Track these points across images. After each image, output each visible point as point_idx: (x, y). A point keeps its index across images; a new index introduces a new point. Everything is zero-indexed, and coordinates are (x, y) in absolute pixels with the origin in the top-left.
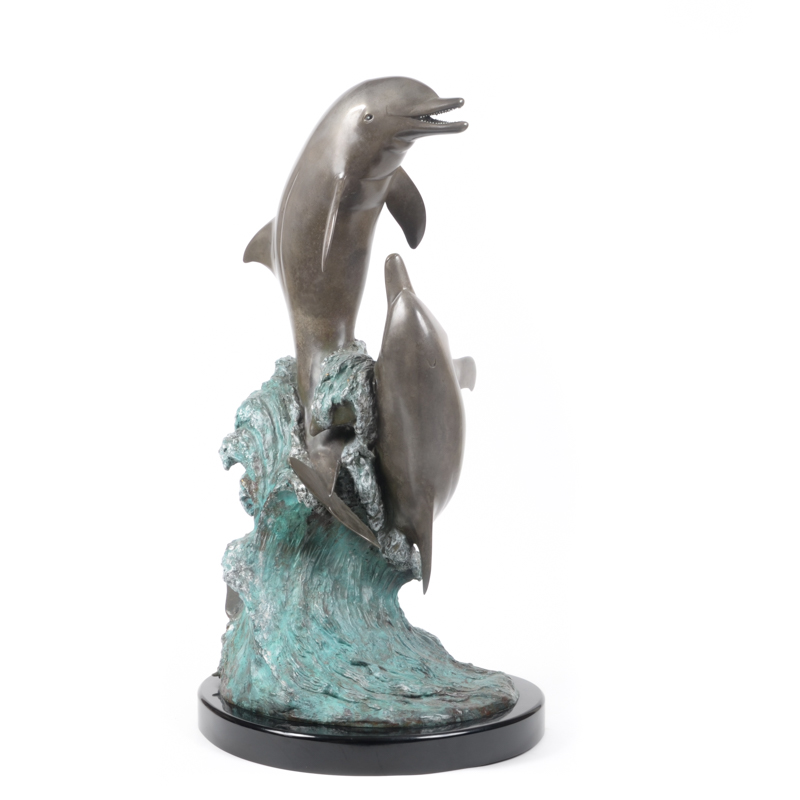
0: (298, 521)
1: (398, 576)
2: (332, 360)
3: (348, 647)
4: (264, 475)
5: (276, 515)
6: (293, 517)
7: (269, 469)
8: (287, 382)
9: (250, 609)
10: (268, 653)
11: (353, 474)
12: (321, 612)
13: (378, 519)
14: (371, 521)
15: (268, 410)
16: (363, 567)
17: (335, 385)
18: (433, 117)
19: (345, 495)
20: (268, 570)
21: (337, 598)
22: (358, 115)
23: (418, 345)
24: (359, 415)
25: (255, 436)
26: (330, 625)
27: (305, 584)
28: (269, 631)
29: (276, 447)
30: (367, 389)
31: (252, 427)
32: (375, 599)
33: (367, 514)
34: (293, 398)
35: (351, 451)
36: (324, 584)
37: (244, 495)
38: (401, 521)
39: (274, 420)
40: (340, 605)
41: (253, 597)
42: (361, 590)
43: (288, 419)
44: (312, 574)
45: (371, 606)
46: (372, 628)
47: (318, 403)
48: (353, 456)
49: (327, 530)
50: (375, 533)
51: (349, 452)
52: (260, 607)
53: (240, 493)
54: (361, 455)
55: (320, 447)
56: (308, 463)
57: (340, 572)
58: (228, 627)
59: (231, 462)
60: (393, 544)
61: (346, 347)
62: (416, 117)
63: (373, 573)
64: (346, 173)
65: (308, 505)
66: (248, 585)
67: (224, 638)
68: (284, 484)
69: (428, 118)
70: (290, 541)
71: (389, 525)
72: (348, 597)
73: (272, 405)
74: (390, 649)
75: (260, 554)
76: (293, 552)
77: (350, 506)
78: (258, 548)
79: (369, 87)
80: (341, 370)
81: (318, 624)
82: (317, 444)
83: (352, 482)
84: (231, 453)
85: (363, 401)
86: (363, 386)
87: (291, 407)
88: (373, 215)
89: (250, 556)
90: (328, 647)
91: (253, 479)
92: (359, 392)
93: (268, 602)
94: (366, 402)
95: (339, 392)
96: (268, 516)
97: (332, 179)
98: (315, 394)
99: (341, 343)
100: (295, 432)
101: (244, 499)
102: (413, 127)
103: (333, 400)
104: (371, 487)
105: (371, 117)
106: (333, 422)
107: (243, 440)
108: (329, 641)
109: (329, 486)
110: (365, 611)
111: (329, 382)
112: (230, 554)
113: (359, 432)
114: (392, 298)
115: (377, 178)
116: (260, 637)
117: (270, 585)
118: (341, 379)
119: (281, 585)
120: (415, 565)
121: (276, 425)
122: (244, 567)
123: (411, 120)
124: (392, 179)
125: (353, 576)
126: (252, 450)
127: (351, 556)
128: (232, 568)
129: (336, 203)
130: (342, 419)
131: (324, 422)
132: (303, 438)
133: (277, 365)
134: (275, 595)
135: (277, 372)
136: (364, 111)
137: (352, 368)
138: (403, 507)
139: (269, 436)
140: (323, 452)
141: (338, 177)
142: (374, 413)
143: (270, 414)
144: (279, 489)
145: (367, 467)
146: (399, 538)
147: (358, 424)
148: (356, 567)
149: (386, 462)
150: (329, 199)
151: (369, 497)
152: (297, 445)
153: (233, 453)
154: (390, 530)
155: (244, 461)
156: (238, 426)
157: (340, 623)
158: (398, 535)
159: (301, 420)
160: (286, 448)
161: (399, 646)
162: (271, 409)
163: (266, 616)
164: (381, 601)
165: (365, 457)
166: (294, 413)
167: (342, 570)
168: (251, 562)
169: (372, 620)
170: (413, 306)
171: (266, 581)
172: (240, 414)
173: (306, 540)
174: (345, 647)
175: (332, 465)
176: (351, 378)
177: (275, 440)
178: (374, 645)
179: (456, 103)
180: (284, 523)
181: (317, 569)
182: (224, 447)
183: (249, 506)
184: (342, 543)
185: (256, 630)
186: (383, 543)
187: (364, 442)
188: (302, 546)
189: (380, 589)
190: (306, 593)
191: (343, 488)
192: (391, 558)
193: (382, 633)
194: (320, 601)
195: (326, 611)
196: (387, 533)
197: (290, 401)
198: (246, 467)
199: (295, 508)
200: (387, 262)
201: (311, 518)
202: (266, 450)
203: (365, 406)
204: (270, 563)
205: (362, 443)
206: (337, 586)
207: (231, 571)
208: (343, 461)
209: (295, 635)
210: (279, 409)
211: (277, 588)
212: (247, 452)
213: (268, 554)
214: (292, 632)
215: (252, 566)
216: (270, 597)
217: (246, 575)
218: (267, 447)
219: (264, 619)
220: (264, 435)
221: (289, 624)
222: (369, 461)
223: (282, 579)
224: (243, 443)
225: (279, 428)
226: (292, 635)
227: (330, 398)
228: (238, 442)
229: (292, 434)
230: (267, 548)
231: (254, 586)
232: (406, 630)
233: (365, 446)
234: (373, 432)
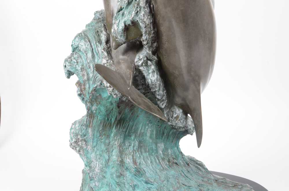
0: (112, 107)
1: (179, 133)
3: (151, 186)
4: (88, 79)
5: (97, 104)
6: (108, 105)
7: (91, 75)
8: (100, 22)
9: (86, 166)
11: (144, 72)
12: (132, 164)
13: (163, 100)
14: (159, 102)
15: (88, 39)
16: (157, 131)
17: (125, 13)
19: (140, 87)
20: (95, 139)
21: (141, 153)
24: (143, 30)
25: (82, 55)
26: (139, 172)
27: (120, 146)
28: (99, 181)
29: (94, 60)
30: (147, 10)
31: (80, 50)
32: (166, 149)
33: (156, 98)
34: (103, 29)
35: (141, 57)
36: (132, 145)
37: (79, 93)
38: (178, 100)
39: (92, 44)
40: (144, 157)
41: (87, 158)
42: (156, 145)
43: (100, 42)
44: (124, 139)
45: (163, 154)
46: (166, 169)
47: (116, 26)
48: (142, 61)
49: (131, 110)
50: (161, 109)
51: (140, 58)
52: (92, 165)
53: (77, 91)
54: (148, 59)
55: (121, 57)
56: (113, 68)
57: (142, 136)
59: (70, 74)
60: (175, 116)
63: (163, 133)
65: (115, 96)
66: (83, 150)
68: (99, 84)
70: (108, 119)
72: (149, 151)
73: (91, 35)
74: (178, 183)
75: (90, 130)
76: (110, 126)
77: (144, 94)
78: (87, 126)
80: (129, 3)
81: (130, 172)
83: (144, 78)
84: (69, 68)
85: (145, 20)
86: (144, 8)
87: (102, 35)
89: (83, 131)
90: (138, 187)
91: (82, 82)
92: (143, 13)
93: (97, 161)
94: (148, 20)
95: (128, 17)
96: (92, 105)
98: (114, 22)
100: (104, 49)
101: (80, 95)
103: (125, 23)
104: (157, 80)
106: (127, 38)
107: (75, 58)
108: (139, 183)
109: (128, 82)
110: (160, 158)
111: (121, 13)
112: (72, 131)
113: (145, 43)
116: (94, 184)
117: (97, 150)
118: (129, 8)
119: (105, 149)
120: (189, 127)
121: (93, 47)
122: (80, 139)
125: (151, 137)
126: (80, 64)
127: (148, 124)
131: (121, 39)
132: (109, 53)
133: (95, 14)
134: (101, 156)
135: (95, 17)
138: (179, 91)
139: (90, 55)
142: (154, 28)
143: (89, 41)
144: (96, 87)
145: (153, 67)
146: (178, 112)
147: (144, 37)
148: (152, 131)
149: (166, 62)
151: (156, 87)
152: (105, 57)
153: (69, 67)
154: (171, 107)
155: (76, 71)
156: (73, 51)
157: (145, 169)
158: (177, 110)
159: (108, 41)
161: (184, 179)
162: (90, 38)
163: (97, 170)
164: (170, 151)
165: (151, 60)
166: (103, 38)
167: (142, 135)
168: (85, 136)
169: (165, 164)
171: (95, 147)
172: (73, 43)
173: (118, 118)
174: (149, 186)
175: (129, 68)
176: (136, 6)
177: (93, 56)
178: (168, 181)
180: (103, 109)
181: (127, 136)
182: (65, 65)
183: (83, 99)
184: (142, 118)
185: (91, 180)
186: (168, 115)
187: (149, 49)
188: (116, 122)
189: (168, 143)
190: (121, 153)
191: (139, 82)
192: (174, 124)
193: (172, 172)
194: (131, 157)
195: (135, 162)
196: (170, 108)
197: (101, 31)
198: (78, 76)
199: (108, 99)
201: (120, 104)
202: (88, 63)
203: (147, 23)
204: (96, 135)
205: (148, 51)
206: (141, 146)
207: (73, 141)
208: (136, 64)
209: (116, 182)
210: (95, 37)
211: (102, 151)
212: (77, 66)
213: (94, 130)
214: (114, 179)
215: (85, 138)
216: (98, 157)
217: (82, 144)
218: (88, 61)
219: (95, 172)
220: (86, 54)
221: (112, 174)
222: (154, 63)
223: (105, 145)
224: (74, 60)
225: (95, 48)
226: (114, 181)
227: (123, 22)
228: (71, 60)
229: (102, 51)
230: (93, 125)
231: (88, 151)
232: (187, 165)
233: (150, 52)
234: (154, 42)
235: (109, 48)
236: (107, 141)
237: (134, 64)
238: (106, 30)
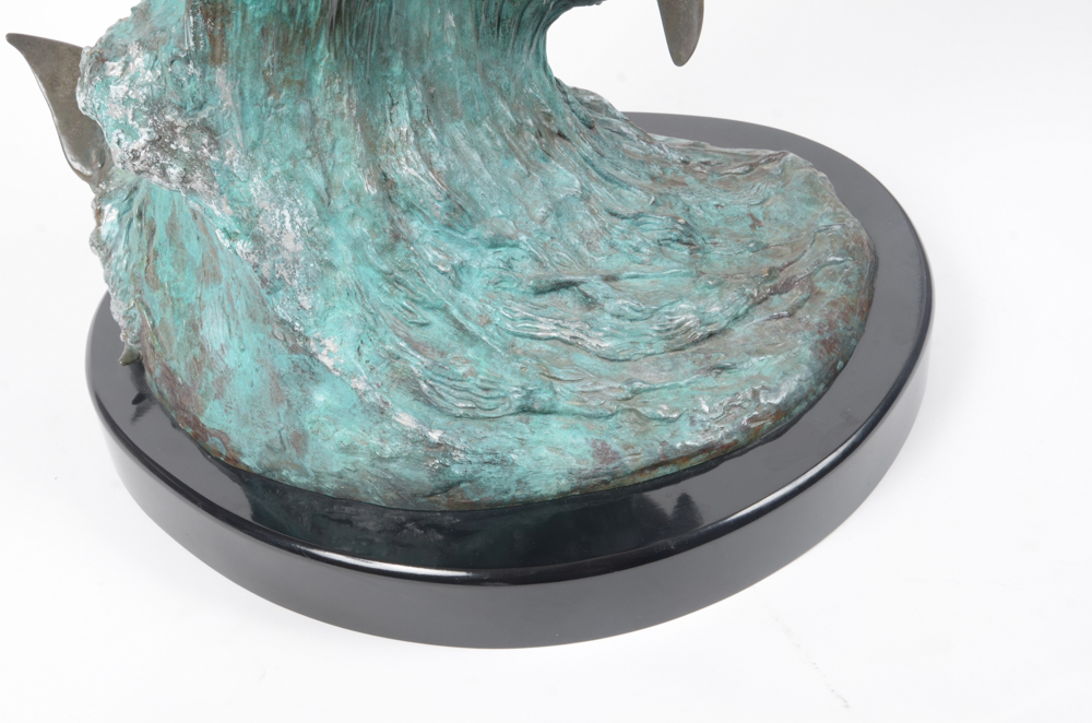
3: (512, 251)
9: (230, 236)
10: (328, 342)
16: (475, 15)
20: (252, 112)
26: (460, 212)
27: (361, 118)
36: (403, 100)
41: (233, 201)
44: (369, 84)
46: (537, 167)
52: (264, 226)
58: (99, 213)
63: (499, 20)
66: (207, 170)
67: (99, 244)
70: (293, 12)
72: (464, 111)
75: (220, 76)
76: (306, 36)
78: (207, 60)
81: (428, 220)
89: (188, 87)
93: (280, 204)
108: (466, 255)
110: (505, 129)
116: (291, 306)
119: (301, 145)
122: (181, 123)
125: (460, 49)
128: (144, 136)
134: (292, 178)
157: (471, 190)
161: (603, 191)
163: (288, 243)
167: (429, 44)
168: (201, 107)
171: (254, 146)
174: (504, 252)
178: (558, 215)
181: (376, 65)
190: (373, 143)
204: (253, 94)
207: (142, 142)
209: (380, 271)
211: (292, 157)
213: (240, 70)
214: (371, 265)
215: (204, 114)
216: (280, 186)
217: (192, 146)
219: (285, 254)
221: (356, 245)
223: (297, 125)
226: (371, 273)
230: (232, 51)
231: (228, 171)
236: (303, 110)
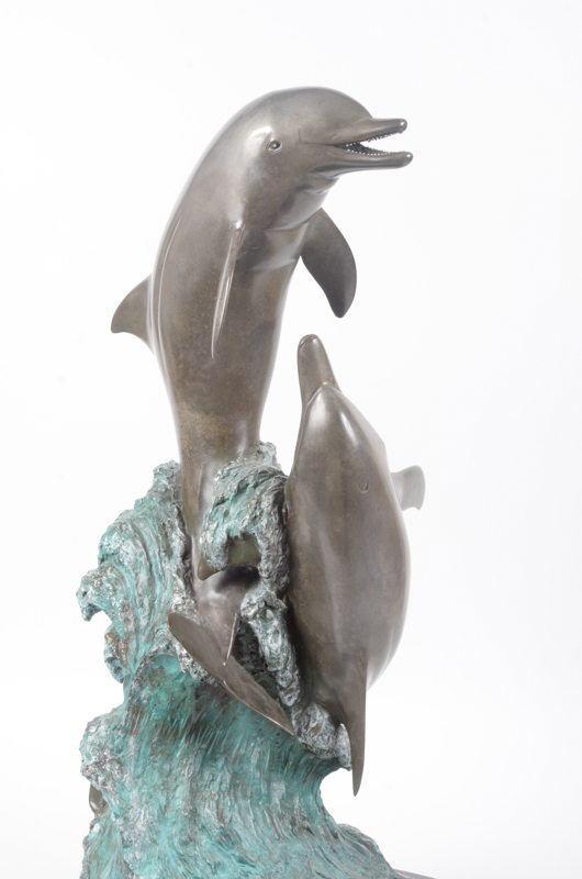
0: (183, 695)
1: (320, 764)
2: (228, 475)
3: (251, 869)
4: (137, 631)
5: (153, 686)
6: (176, 689)
7: (143, 622)
8: (169, 499)
9: (117, 817)
11: (257, 631)
12: (214, 820)
13: (291, 690)
14: (282, 693)
15: (142, 540)
16: (272, 754)
17: (231, 511)
18: (365, 144)
19: (246, 658)
20: (142, 761)
21: (236, 798)
22: (260, 140)
23: (343, 463)
24: (264, 553)
25: (125, 575)
26: (227, 838)
27: (193, 779)
28: (143, 848)
29: (153, 592)
30: (275, 520)
31: (121, 563)
32: (288, 796)
33: (277, 684)
34: (176, 523)
35: (254, 600)
36: (219, 779)
37: (110, 655)
38: (323, 694)
39: (151, 554)
40: (240, 808)
41: (121, 799)
42: (269, 785)
43: (169, 552)
44: (202, 766)
45: (282, 806)
46: (285, 839)
47: (209, 535)
48: (256, 608)
49: (222, 704)
50: (286, 709)
51: (251, 601)
52: (131, 814)
53: (105, 653)
54: (268, 606)
55: (213, 595)
56: (196, 619)
57: (241, 762)
58: (92, 827)
59: (91, 610)
60: (312, 725)
61: (247, 454)
62: (341, 145)
63: (286, 761)
64: (244, 222)
65: (195, 676)
66: (114, 782)
67: (86, 843)
68: (163, 646)
69: (357, 147)
70: (172, 721)
71: (307, 699)
72: (251, 797)
73: (149, 531)
74: (309, 869)
75: (131, 740)
76: (176, 735)
77: (253, 673)
78: (128, 732)
79: (275, 103)
80: (240, 491)
81: (210, 837)
82: (210, 592)
83: (255, 641)
84: (93, 599)
85: (269, 535)
86: (269, 514)
87: (174, 536)
88: (283, 276)
89: (117, 742)
90: (223, 869)
91: (122, 635)
92: (264, 522)
93: (141, 806)
94: (274, 537)
95: (237, 522)
96: (142, 687)
97: (225, 230)
98: (205, 523)
99: (241, 449)
100: (178, 572)
101: (110, 660)
102: (337, 159)
103: (228, 532)
104: (282, 650)
105: (278, 145)
106: (229, 561)
107: (109, 581)
108: (225, 861)
109: (223, 650)
110: (274, 815)
111: (223, 507)
112: (90, 738)
113: (264, 575)
114: (308, 396)
115: (289, 227)
116: (131, 855)
117: (144, 783)
118: (239, 503)
119: (160, 782)
120: (342, 752)
121: (153, 560)
122: (109, 757)
123: (334, 149)
124: (309, 228)
125: (258, 767)
126: (121, 596)
127: (255, 738)
129: (231, 264)
130: (241, 558)
131: (217, 561)
132: (188, 582)
133: (156, 474)
134: (151, 797)
135: (156, 484)
136: (269, 136)
137: (255, 487)
138: (326, 674)
139: (143, 577)
140: (216, 601)
141: (233, 227)
142: (284, 550)
143: (144, 546)
144: (156, 652)
145: (276, 623)
146: (320, 717)
147: (263, 566)
148: (262, 754)
149: (302, 615)
150: (222, 255)
151: (278, 663)
152: (180, 591)
153: (94, 599)
154: (308, 705)
155: (110, 610)
156: (102, 560)
157: (240, 833)
158: (318, 713)
159: (186, 555)
160: (166, 594)
161: (321, 864)
162: (146, 538)
163: (139, 826)
164: (297, 800)
165: (272, 608)
166: (177, 545)
167: (241, 759)
168: (119, 751)
169: (284, 828)
170: (337, 406)
171: (139, 777)
172: (105, 543)
173: (194, 720)
174: (247, 868)
175: (228, 620)
176: (254, 502)
177: (151, 581)
178: (286, 863)
179: (395, 127)
180: (163, 697)
181: (209, 758)
182: (83, 590)
183: (117, 670)
184: (243, 723)
185: (126, 846)
186: (299, 723)
187: (271, 588)
188: (189, 728)
189: (295, 783)
190: (194, 793)
191: (244, 649)
192: (310, 743)
193: (298, 846)
194: (213, 804)
195: (221, 817)
196: (304, 708)
197: (172, 527)
198: (112, 619)
199: (178, 678)
200: (300, 346)
201: (201, 689)
202: (139, 595)
203: (272, 542)
204: (144, 753)
205: (268, 590)
206: (236, 781)
207: (91, 762)
208: (242, 614)
209: (178, 853)
210: (157, 538)
211: (154, 787)
212: (114, 598)
213: (141, 740)
214: (175, 848)
215: (120, 755)
216: (144, 799)
217: (111, 769)
218: (140, 591)
219: (136, 830)
220: (137, 575)
221: (170, 838)
222: (279, 614)
223: (161, 774)
224: (108, 585)
225: (157, 565)
226: (174, 853)
227: (225, 529)
228: (102, 584)
229: (175, 575)
230: (140, 731)
231: (123, 784)
232: (332, 837)
233: (273, 593)
234: (283, 576)
235: (189, 569)
236: (167, 767)
237: (239, 615)
238: (184, 525)
